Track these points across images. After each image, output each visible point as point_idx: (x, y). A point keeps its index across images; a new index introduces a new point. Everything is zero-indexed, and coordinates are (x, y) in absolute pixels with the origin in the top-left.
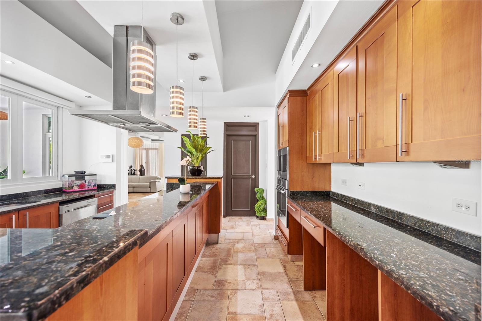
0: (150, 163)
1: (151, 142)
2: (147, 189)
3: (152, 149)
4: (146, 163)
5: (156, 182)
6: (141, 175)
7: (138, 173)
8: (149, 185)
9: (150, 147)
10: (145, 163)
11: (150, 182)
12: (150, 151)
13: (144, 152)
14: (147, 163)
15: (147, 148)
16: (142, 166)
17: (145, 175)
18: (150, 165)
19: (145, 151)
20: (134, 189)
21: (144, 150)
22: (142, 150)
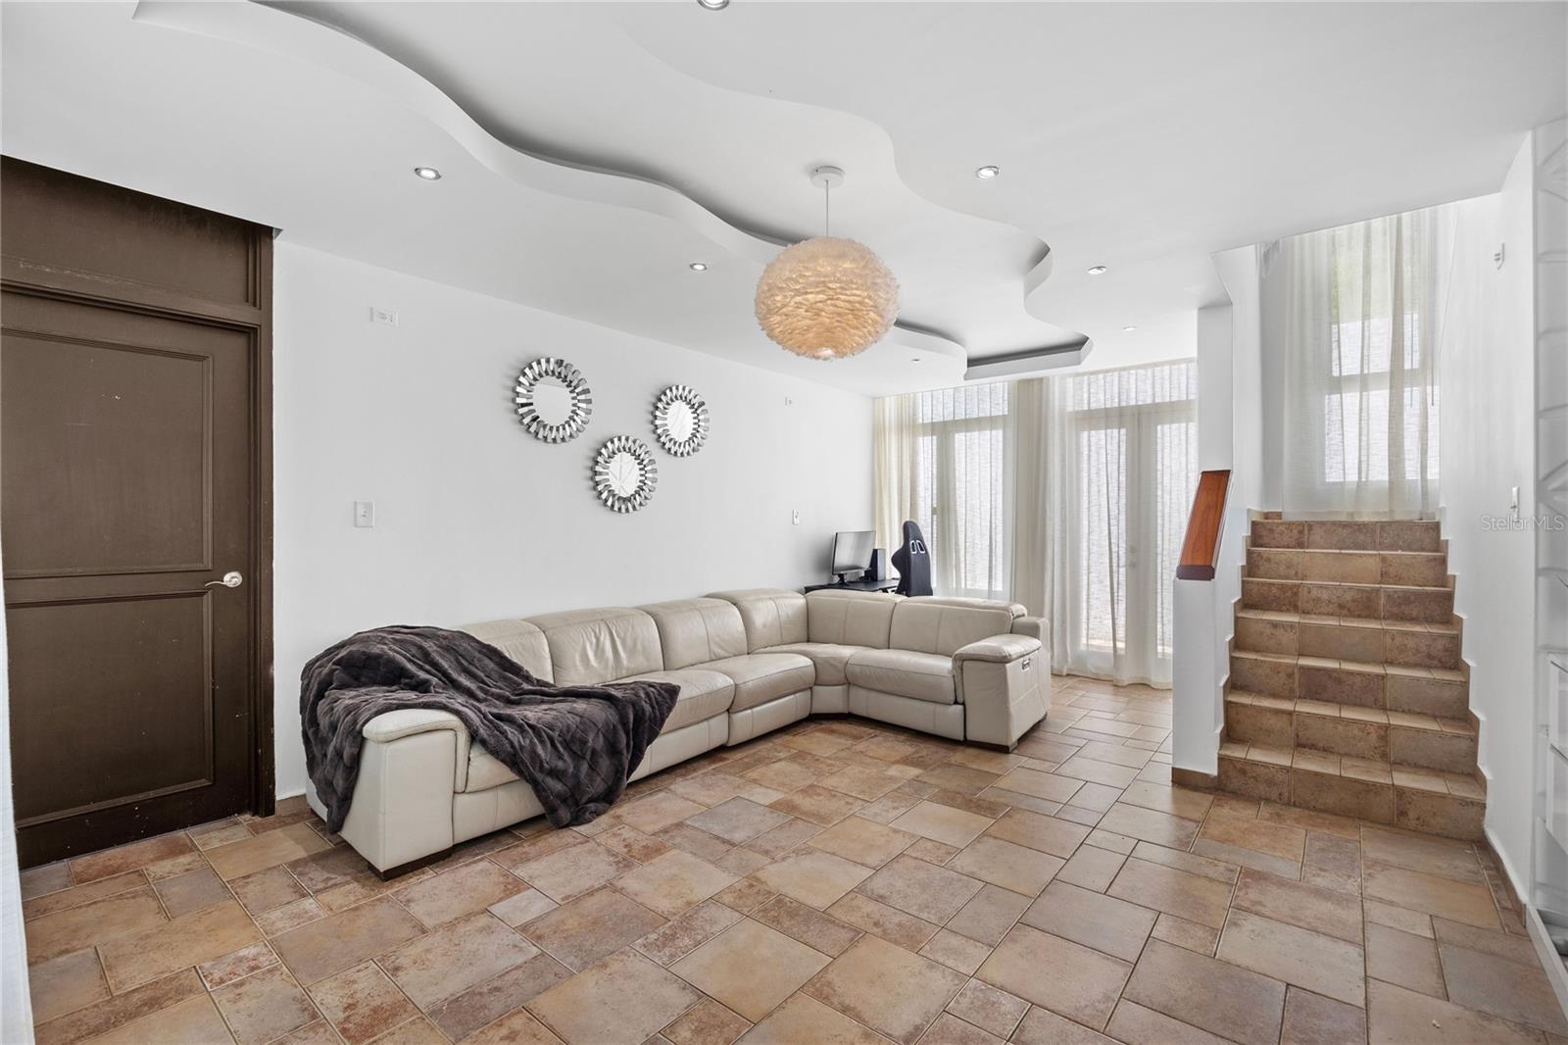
0: (961, 510)
1: (966, 377)
2: (940, 708)
3: (969, 424)
4: (934, 511)
5: (1004, 660)
6: (904, 588)
7: (891, 573)
8: (949, 685)
9: (960, 416)
10: (929, 513)
11: (961, 661)
12: (959, 438)
13: (927, 446)
14: (944, 509)
15: (945, 423)
16: (909, 530)
17: (930, 592)
18: (961, 523)
19: (928, 439)
20: (854, 691)
21: (924, 435)
22: (914, 436)
